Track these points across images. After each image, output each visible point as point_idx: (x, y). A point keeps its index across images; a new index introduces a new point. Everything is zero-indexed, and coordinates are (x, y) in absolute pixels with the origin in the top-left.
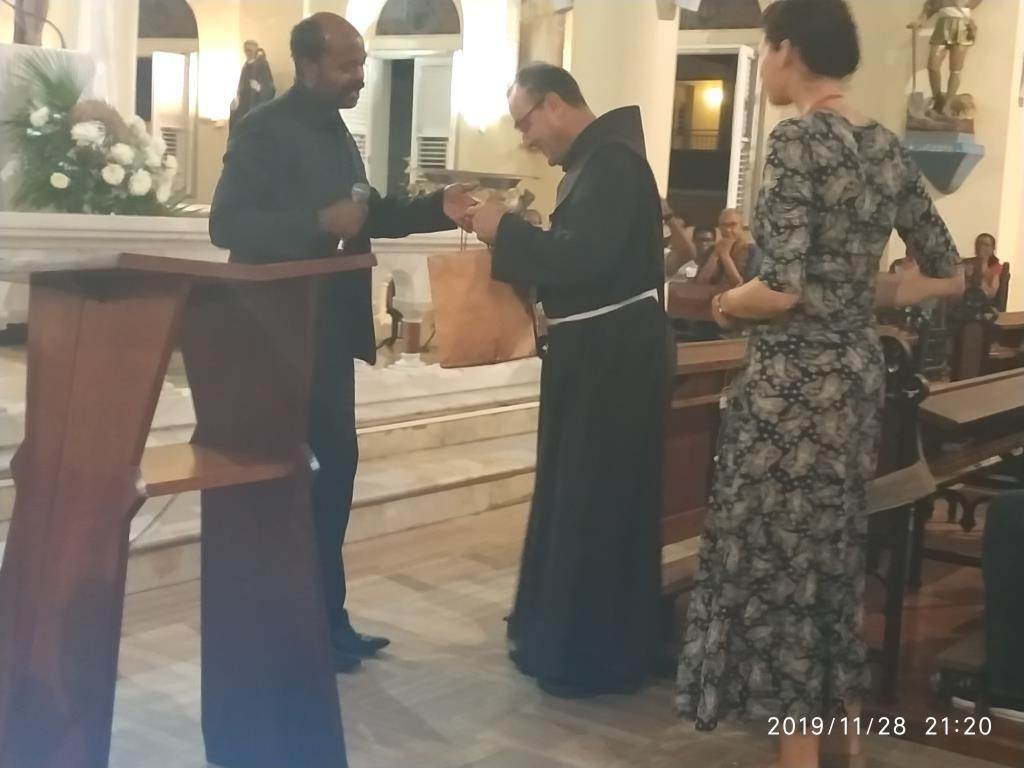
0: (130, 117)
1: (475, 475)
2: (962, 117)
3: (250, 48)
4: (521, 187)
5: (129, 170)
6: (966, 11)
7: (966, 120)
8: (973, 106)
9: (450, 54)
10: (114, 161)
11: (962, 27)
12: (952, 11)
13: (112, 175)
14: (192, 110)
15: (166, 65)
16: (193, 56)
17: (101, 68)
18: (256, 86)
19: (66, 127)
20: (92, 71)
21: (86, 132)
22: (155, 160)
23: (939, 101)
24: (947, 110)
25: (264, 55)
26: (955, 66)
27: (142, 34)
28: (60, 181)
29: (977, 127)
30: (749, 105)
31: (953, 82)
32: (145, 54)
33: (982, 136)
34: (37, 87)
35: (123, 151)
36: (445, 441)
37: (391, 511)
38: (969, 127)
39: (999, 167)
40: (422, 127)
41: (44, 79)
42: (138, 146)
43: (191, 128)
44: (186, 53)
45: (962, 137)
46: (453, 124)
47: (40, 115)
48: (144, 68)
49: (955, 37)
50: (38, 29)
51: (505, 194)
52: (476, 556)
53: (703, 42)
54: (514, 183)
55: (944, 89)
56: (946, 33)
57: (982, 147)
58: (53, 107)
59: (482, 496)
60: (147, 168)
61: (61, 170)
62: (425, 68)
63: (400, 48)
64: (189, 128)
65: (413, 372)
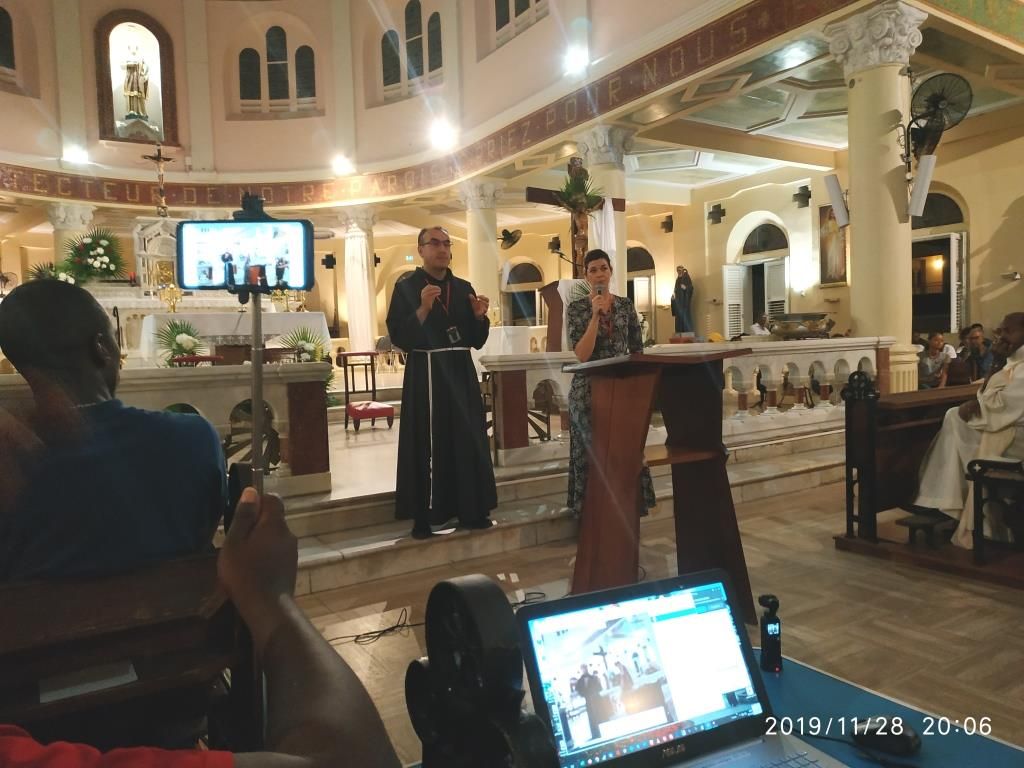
1: (812, 466)
3: (680, 269)
9: (783, 258)
14: (653, 303)
15: (641, 285)
16: (653, 278)
18: (683, 287)
25: (687, 273)
27: (629, 271)
30: (959, 264)
32: (631, 279)
36: (794, 451)
37: (767, 485)
40: (770, 297)
43: (653, 310)
44: (649, 277)
46: (787, 293)
48: (631, 285)
51: (818, 323)
52: (816, 508)
53: (926, 234)
54: (823, 316)
59: (817, 478)
62: (770, 267)
63: (756, 259)
64: (652, 311)
65: (774, 416)
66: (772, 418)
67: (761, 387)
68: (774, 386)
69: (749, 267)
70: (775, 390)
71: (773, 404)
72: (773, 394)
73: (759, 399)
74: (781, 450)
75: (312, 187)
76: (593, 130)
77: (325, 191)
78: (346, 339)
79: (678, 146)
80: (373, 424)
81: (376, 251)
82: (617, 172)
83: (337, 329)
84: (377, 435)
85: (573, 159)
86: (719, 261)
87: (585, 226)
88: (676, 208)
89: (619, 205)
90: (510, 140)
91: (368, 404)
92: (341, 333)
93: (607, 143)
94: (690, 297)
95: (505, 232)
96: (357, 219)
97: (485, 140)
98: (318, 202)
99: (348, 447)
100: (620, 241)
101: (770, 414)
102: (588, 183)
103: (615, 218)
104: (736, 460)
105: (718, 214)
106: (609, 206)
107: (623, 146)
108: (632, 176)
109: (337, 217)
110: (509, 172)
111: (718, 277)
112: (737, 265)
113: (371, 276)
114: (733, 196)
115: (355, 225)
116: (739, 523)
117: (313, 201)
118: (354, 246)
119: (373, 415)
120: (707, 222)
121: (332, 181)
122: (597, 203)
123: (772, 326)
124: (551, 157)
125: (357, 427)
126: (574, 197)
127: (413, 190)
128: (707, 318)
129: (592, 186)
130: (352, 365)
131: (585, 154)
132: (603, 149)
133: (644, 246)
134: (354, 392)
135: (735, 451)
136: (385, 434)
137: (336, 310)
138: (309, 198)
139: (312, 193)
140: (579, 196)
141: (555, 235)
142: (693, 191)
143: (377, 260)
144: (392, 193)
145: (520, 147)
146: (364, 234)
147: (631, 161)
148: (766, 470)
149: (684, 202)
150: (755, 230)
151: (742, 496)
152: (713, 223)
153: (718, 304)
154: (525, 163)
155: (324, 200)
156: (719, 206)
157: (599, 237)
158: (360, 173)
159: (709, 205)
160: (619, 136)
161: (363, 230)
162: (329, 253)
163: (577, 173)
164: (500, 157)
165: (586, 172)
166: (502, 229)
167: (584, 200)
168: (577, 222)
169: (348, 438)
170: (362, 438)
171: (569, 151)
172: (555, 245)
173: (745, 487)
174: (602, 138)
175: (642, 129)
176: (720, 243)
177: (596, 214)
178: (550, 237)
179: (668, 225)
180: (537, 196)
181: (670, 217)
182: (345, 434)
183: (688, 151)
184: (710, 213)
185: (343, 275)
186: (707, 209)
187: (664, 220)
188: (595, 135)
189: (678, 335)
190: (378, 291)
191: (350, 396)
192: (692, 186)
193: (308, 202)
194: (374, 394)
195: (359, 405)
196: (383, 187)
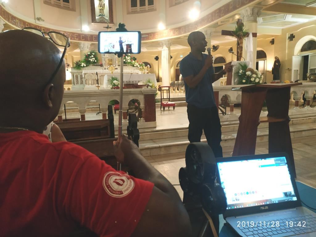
0: (255, 70)
3: (276, 58)
5: (255, 78)
10: (253, 77)
13: (252, 79)
14: (265, 70)
15: (261, 63)
16: (266, 61)
17: (251, 63)
18: (277, 64)
19: (245, 72)
20: (249, 63)
21: (248, 73)
22: (259, 76)
25: (279, 59)
27: (257, 58)
28: (244, 81)
32: (257, 61)
34: (241, 67)
40: (310, 67)
42: (257, 74)
44: (264, 61)
47: (241, 71)
48: (257, 63)
58: (243, 70)
60: (258, 78)
61: (244, 79)
62: (311, 56)
63: (305, 53)
64: (265, 73)
65: (309, 109)
66: (308, 110)
67: (304, 99)
68: (309, 98)
69: (303, 56)
70: (310, 100)
71: (308, 105)
72: (309, 101)
73: (303, 103)
74: (310, 121)
75: (152, 34)
76: (247, 9)
77: (156, 35)
78: (161, 83)
79: (278, 13)
80: (169, 108)
81: (171, 54)
82: (254, 24)
83: (159, 80)
84: (170, 111)
85: (239, 20)
86: (291, 54)
87: (242, 43)
88: (276, 36)
89: (255, 35)
90: (217, 14)
91: (168, 102)
92: (160, 81)
93: (251, 13)
94: (279, 67)
95: (214, 46)
96: (166, 44)
97: (208, 16)
98: (154, 39)
99: (161, 115)
100: (254, 48)
101: (307, 108)
102: (244, 28)
103: (253, 40)
104: (293, 123)
105: (292, 37)
106: (251, 35)
107: (257, 14)
108: (260, 25)
109: (159, 44)
110: (216, 25)
111: (290, 61)
112: (298, 56)
113: (169, 62)
114: (298, 31)
115: (165, 46)
116: (292, 145)
118: (164, 53)
119: (169, 106)
120: (287, 41)
121: (158, 32)
122: (247, 35)
123: (310, 77)
124: (231, 19)
125: (164, 109)
126: (238, 33)
127: (183, 34)
128: (285, 75)
130: (163, 90)
131: (243, 18)
132: (250, 16)
133: (263, 50)
134: (163, 99)
135: (293, 121)
136: (172, 111)
137: (158, 74)
138: (151, 38)
139: (152, 36)
140: (240, 33)
141: (231, 47)
142: (283, 29)
143: (171, 57)
144: (177, 35)
145: (220, 17)
146: (167, 49)
147: (260, 20)
148: (304, 127)
149: (279, 33)
150: (306, 43)
151: (294, 136)
152: (290, 41)
153: (290, 70)
154: (221, 22)
155: (156, 39)
156: (293, 34)
157: (247, 46)
158: (167, 29)
160: (256, 10)
161: (167, 47)
162: (157, 55)
163: (240, 24)
164: (213, 20)
165: (243, 24)
167: (242, 34)
168: (239, 41)
169: (161, 112)
170: (166, 112)
171: (237, 17)
172: (231, 50)
173: (295, 133)
174: (249, 12)
175: (264, 7)
176: (292, 48)
177: (246, 38)
178: (229, 47)
179: (272, 42)
180: (225, 33)
181: (274, 39)
182: (160, 111)
183: (282, 14)
184: (289, 37)
185: (161, 62)
186: (288, 35)
187: (271, 40)
188: (247, 11)
189: (274, 81)
191: (162, 100)
194: (169, 99)
195: (165, 102)
196: (174, 33)
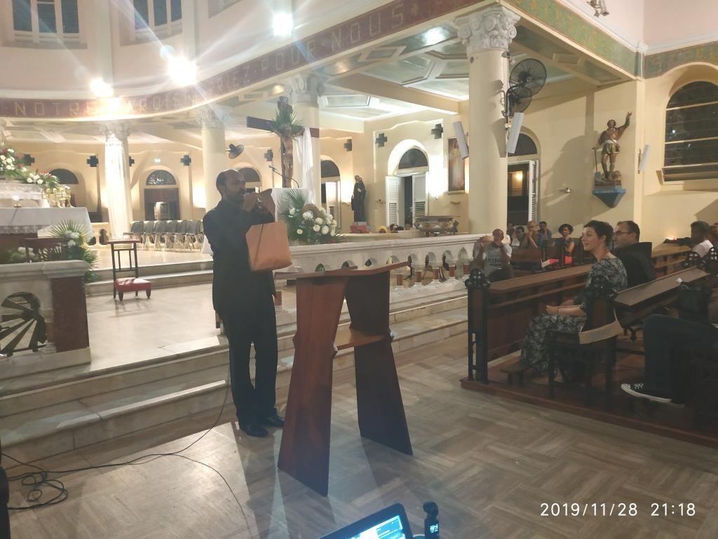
0: (321, 208)
1: (444, 324)
2: (616, 179)
3: (357, 178)
4: (454, 220)
5: (322, 226)
6: (615, 141)
7: (617, 181)
8: (620, 175)
9: (424, 173)
10: (317, 224)
11: (614, 147)
12: (610, 142)
13: (316, 228)
14: (339, 200)
15: (331, 188)
16: (339, 182)
17: (310, 193)
18: (359, 190)
19: (301, 213)
20: (308, 193)
21: (308, 215)
22: (329, 222)
23: (606, 174)
24: (610, 178)
25: (362, 180)
26: (612, 161)
27: (322, 177)
28: (300, 232)
29: (622, 182)
30: (534, 181)
31: (612, 167)
32: (324, 183)
33: (624, 186)
34: (291, 201)
35: (319, 220)
36: (432, 313)
38: (619, 183)
39: (632, 196)
40: (416, 199)
41: (293, 198)
42: (323, 218)
43: (339, 206)
44: (336, 182)
45: (617, 187)
46: (427, 197)
47: (292, 211)
48: (324, 190)
49: (611, 151)
50: (290, 182)
53: (516, 160)
55: (608, 170)
56: (608, 150)
57: (625, 190)
58: (296, 208)
60: (327, 225)
61: (300, 228)
62: (416, 179)
63: (407, 172)
64: (336, 209)
65: (420, 288)
66: (418, 290)
68: (419, 268)
69: (402, 178)
70: (420, 271)
71: (419, 280)
72: (419, 274)
74: (424, 312)
75: (77, 104)
76: (296, 76)
77: (88, 108)
78: (107, 223)
79: (353, 91)
80: (137, 295)
81: (130, 154)
82: (312, 109)
85: (281, 98)
86: (383, 173)
87: (291, 147)
88: (354, 134)
89: (315, 133)
90: (234, 79)
93: (306, 87)
95: (232, 146)
96: (114, 131)
97: (214, 78)
98: (82, 116)
100: (316, 157)
101: (418, 287)
102: (292, 116)
103: (312, 141)
104: (395, 320)
105: (382, 140)
106: (308, 133)
107: (318, 89)
108: (324, 110)
109: (98, 128)
110: (233, 103)
111: (383, 184)
112: (395, 176)
113: (126, 174)
114: (392, 128)
115: (113, 135)
117: (79, 116)
118: (113, 153)
119: (136, 288)
120: (375, 146)
121: (94, 100)
122: (299, 131)
123: (419, 225)
124: (265, 93)
126: (282, 126)
127: (159, 111)
128: (374, 213)
129: (295, 118)
130: (119, 251)
131: (291, 94)
132: (302, 92)
133: (332, 160)
134: (120, 270)
136: (146, 302)
137: (99, 199)
138: (75, 113)
139: (77, 109)
140: (286, 125)
141: (269, 148)
142: (366, 123)
143: (131, 162)
144: (143, 112)
145: (242, 85)
146: (120, 143)
147: (323, 101)
148: (415, 327)
149: (360, 131)
150: (406, 153)
151: (400, 348)
152: (379, 146)
153: (382, 202)
154: (246, 96)
155: (87, 115)
156: (383, 134)
157: (301, 156)
158: (117, 96)
159: (376, 135)
160: (314, 82)
161: (120, 139)
162: (93, 154)
163: (285, 108)
164: (226, 90)
165: (291, 107)
166: (229, 144)
167: (290, 128)
168: (285, 144)
169: (117, 308)
171: (278, 90)
172: (269, 156)
174: (302, 84)
175: (331, 79)
176: (384, 160)
177: (299, 139)
178: (265, 149)
179: (349, 146)
180: (254, 123)
181: (350, 140)
183: (360, 95)
184: (377, 139)
185: (104, 173)
187: (346, 142)
188: (297, 80)
190: (132, 186)
192: (365, 119)
193: (74, 116)
194: (137, 272)
195: (122, 281)
196: (136, 108)
